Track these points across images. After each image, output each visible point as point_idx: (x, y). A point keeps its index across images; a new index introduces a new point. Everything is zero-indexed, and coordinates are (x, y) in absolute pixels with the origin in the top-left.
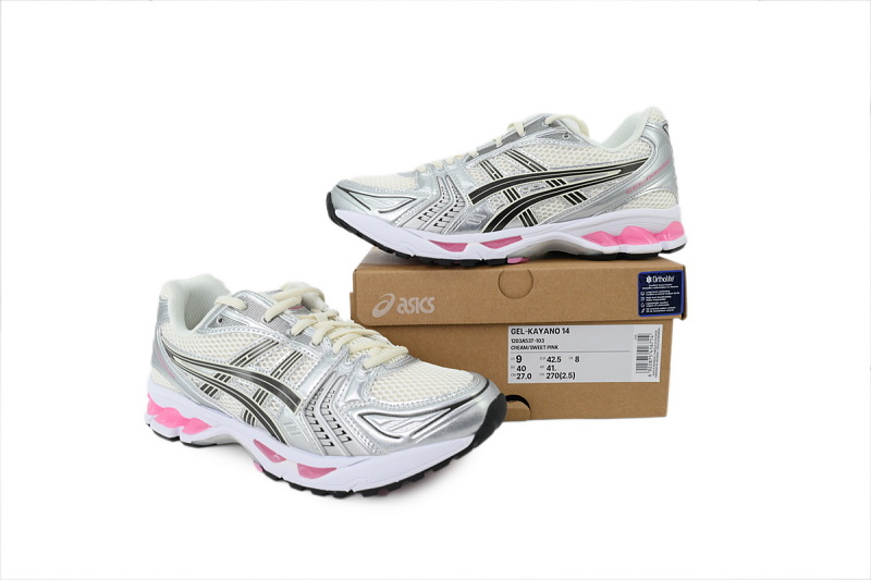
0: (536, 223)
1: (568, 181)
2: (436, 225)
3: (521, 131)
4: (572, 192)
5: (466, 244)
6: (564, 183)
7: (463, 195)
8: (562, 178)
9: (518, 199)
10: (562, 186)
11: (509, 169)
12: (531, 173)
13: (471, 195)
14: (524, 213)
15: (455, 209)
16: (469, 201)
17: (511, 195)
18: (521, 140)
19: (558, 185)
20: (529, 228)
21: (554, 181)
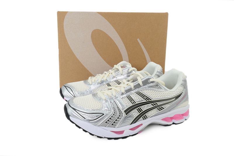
0: (147, 118)
1: (159, 104)
2: (112, 124)
3: (141, 84)
4: (160, 107)
5: (124, 131)
6: (157, 104)
7: (122, 111)
8: (157, 103)
9: (142, 112)
10: (157, 105)
11: (138, 99)
12: (146, 101)
13: (125, 111)
14: (144, 116)
15: (120, 117)
16: (124, 114)
17: (140, 110)
18: (142, 87)
19: (155, 105)
20: (145, 120)
21: (154, 104)
